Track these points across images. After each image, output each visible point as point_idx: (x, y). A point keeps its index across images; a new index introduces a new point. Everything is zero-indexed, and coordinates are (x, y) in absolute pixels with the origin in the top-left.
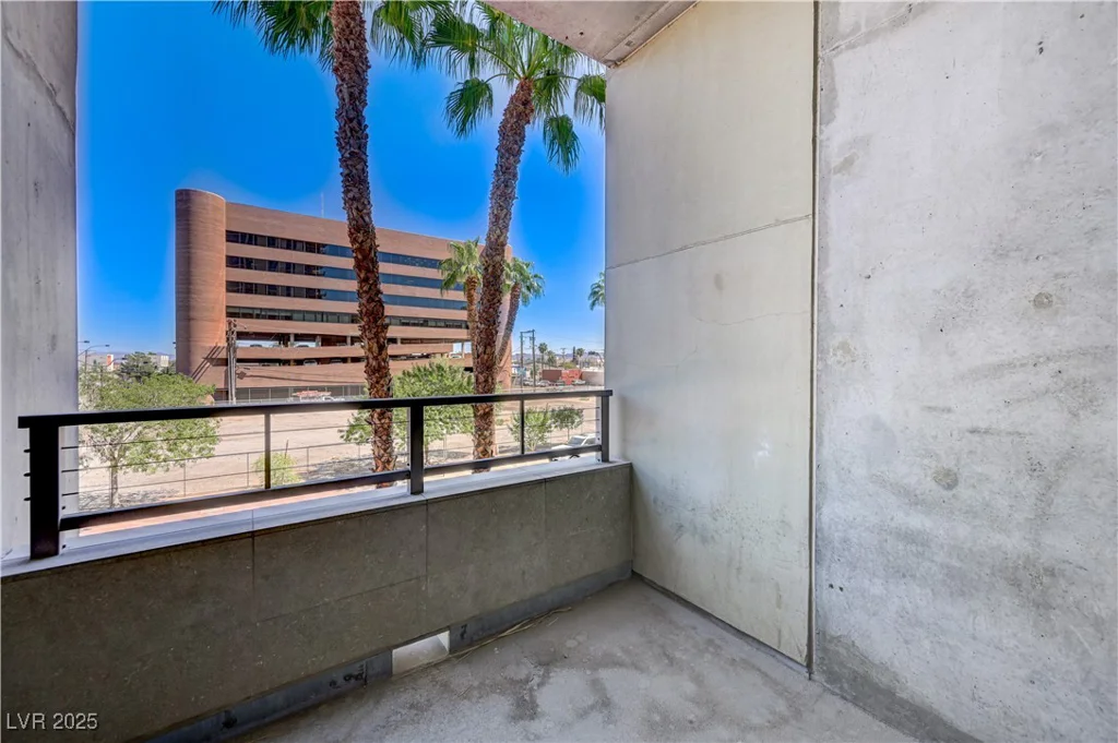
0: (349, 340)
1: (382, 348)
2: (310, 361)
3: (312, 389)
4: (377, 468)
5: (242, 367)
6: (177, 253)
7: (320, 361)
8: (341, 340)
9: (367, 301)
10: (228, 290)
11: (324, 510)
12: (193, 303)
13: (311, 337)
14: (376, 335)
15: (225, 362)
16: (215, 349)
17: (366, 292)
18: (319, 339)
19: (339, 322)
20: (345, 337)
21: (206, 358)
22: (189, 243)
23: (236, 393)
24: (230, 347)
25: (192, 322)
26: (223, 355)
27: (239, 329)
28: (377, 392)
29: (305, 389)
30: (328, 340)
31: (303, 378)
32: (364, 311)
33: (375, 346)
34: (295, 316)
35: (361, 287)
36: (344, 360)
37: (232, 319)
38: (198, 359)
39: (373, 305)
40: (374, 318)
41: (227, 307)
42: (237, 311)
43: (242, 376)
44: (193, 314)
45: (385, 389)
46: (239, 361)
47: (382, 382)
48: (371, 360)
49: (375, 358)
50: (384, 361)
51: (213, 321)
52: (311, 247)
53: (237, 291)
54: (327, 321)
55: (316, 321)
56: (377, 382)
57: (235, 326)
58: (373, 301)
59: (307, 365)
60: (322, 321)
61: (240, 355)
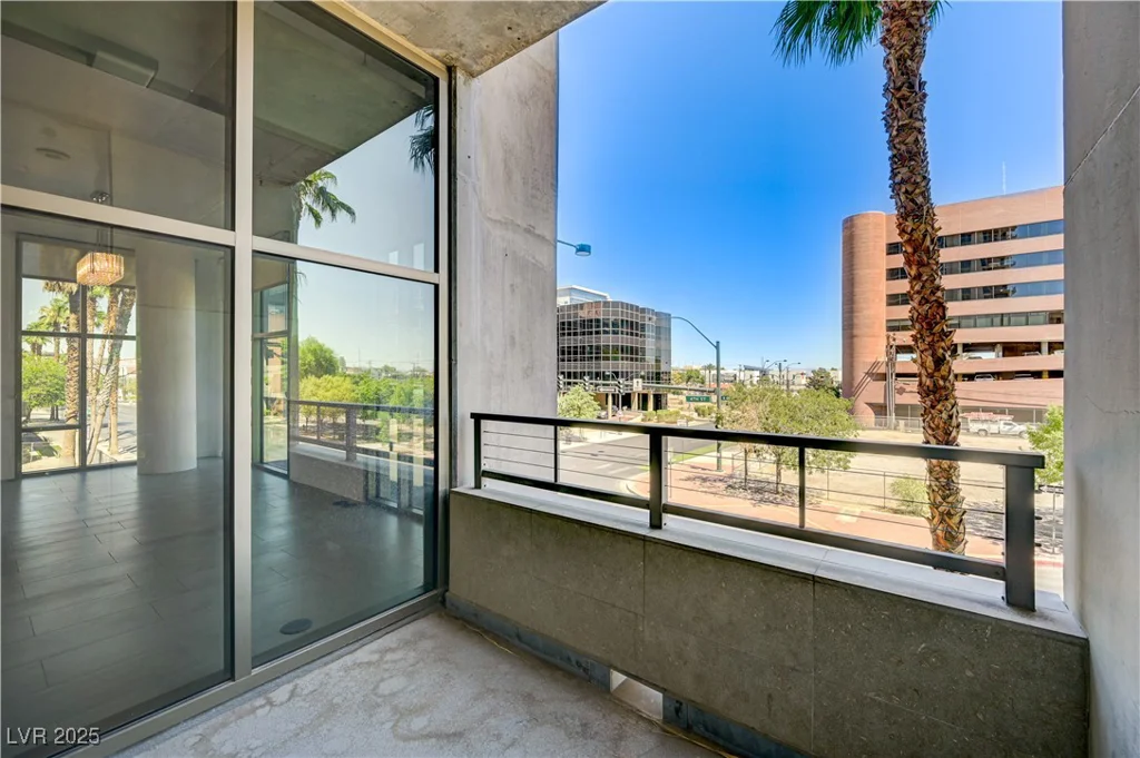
0: (1045, 348)
1: (939, 362)
2: (984, 375)
3: (985, 410)
4: (933, 518)
5: (901, 382)
6: (843, 277)
7: (998, 375)
8: (1035, 348)
9: (920, 304)
10: (889, 304)
11: (568, 510)
12: (856, 321)
13: (990, 346)
14: (931, 345)
15: (883, 377)
16: (876, 364)
17: (918, 292)
18: (999, 348)
19: (1027, 324)
20: (1039, 344)
21: (867, 373)
22: (852, 265)
23: (896, 409)
24: (891, 362)
25: (855, 340)
26: (882, 370)
27: (898, 343)
28: (933, 419)
29: (976, 409)
30: (1011, 349)
31: (975, 396)
32: (916, 315)
33: (930, 362)
34: (964, 322)
35: (912, 288)
36: (1037, 375)
37: (891, 334)
38: (860, 374)
39: (926, 307)
40: (929, 324)
41: (888, 321)
42: (897, 324)
43: (901, 391)
44: (855, 332)
45: (944, 416)
46: (898, 375)
47: (939, 407)
48: (924, 379)
49: (930, 376)
50: (945, 379)
51: (874, 336)
52: (988, 236)
53: (897, 304)
54: (1009, 325)
55: (992, 325)
56: (933, 407)
57: (894, 340)
58: (927, 301)
59: (978, 381)
60: (1002, 325)
61: (899, 370)
